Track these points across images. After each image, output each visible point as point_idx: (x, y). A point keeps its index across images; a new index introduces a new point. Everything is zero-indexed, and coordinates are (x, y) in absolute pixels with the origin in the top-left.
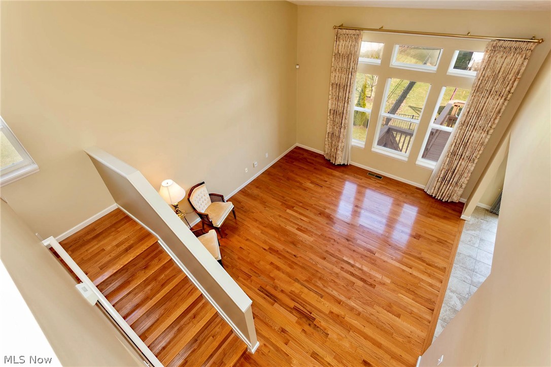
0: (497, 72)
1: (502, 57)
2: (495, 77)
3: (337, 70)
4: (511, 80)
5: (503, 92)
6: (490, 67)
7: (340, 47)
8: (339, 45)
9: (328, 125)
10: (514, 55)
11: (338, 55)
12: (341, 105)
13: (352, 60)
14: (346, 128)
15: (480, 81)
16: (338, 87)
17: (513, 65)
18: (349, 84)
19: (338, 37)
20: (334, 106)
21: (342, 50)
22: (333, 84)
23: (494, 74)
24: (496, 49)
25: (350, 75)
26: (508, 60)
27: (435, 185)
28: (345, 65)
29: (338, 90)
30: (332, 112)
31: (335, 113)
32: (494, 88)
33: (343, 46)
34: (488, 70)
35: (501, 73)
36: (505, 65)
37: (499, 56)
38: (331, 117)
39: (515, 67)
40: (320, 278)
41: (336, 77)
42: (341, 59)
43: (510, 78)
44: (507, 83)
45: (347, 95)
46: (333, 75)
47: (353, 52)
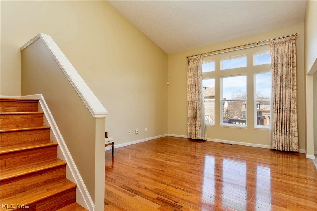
0: (281, 53)
1: (280, 46)
2: (281, 56)
3: (191, 77)
4: (291, 55)
5: (290, 62)
6: (276, 52)
7: (191, 65)
8: (190, 65)
9: (188, 112)
10: (286, 44)
11: (190, 69)
12: (195, 95)
13: (198, 69)
14: (200, 110)
15: (274, 60)
16: (192, 86)
17: (288, 48)
18: (198, 82)
19: (189, 61)
20: (190, 98)
21: (192, 66)
22: (189, 85)
23: (280, 55)
24: (275, 44)
25: (198, 77)
26: (284, 46)
27: (274, 139)
28: (195, 72)
29: (192, 88)
30: (190, 102)
31: (192, 103)
32: (283, 62)
33: (192, 65)
34: (276, 54)
35: (283, 53)
36: (283, 49)
37: (278, 46)
38: (190, 106)
39: (290, 48)
40: (187, 182)
41: (190, 81)
42: (192, 71)
43: (290, 55)
44: (289, 57)
45: (198, 89)
46: (188, 81)
47: (198, 65)
